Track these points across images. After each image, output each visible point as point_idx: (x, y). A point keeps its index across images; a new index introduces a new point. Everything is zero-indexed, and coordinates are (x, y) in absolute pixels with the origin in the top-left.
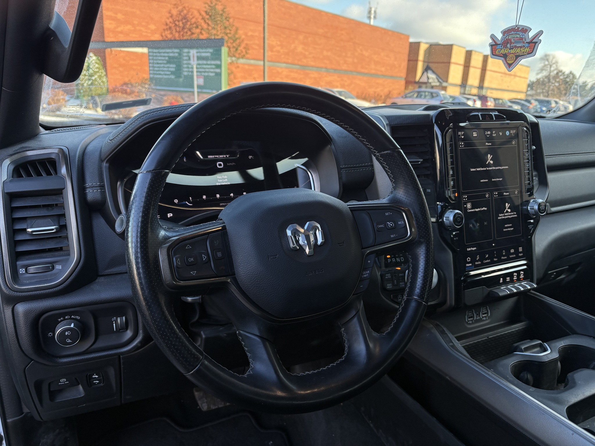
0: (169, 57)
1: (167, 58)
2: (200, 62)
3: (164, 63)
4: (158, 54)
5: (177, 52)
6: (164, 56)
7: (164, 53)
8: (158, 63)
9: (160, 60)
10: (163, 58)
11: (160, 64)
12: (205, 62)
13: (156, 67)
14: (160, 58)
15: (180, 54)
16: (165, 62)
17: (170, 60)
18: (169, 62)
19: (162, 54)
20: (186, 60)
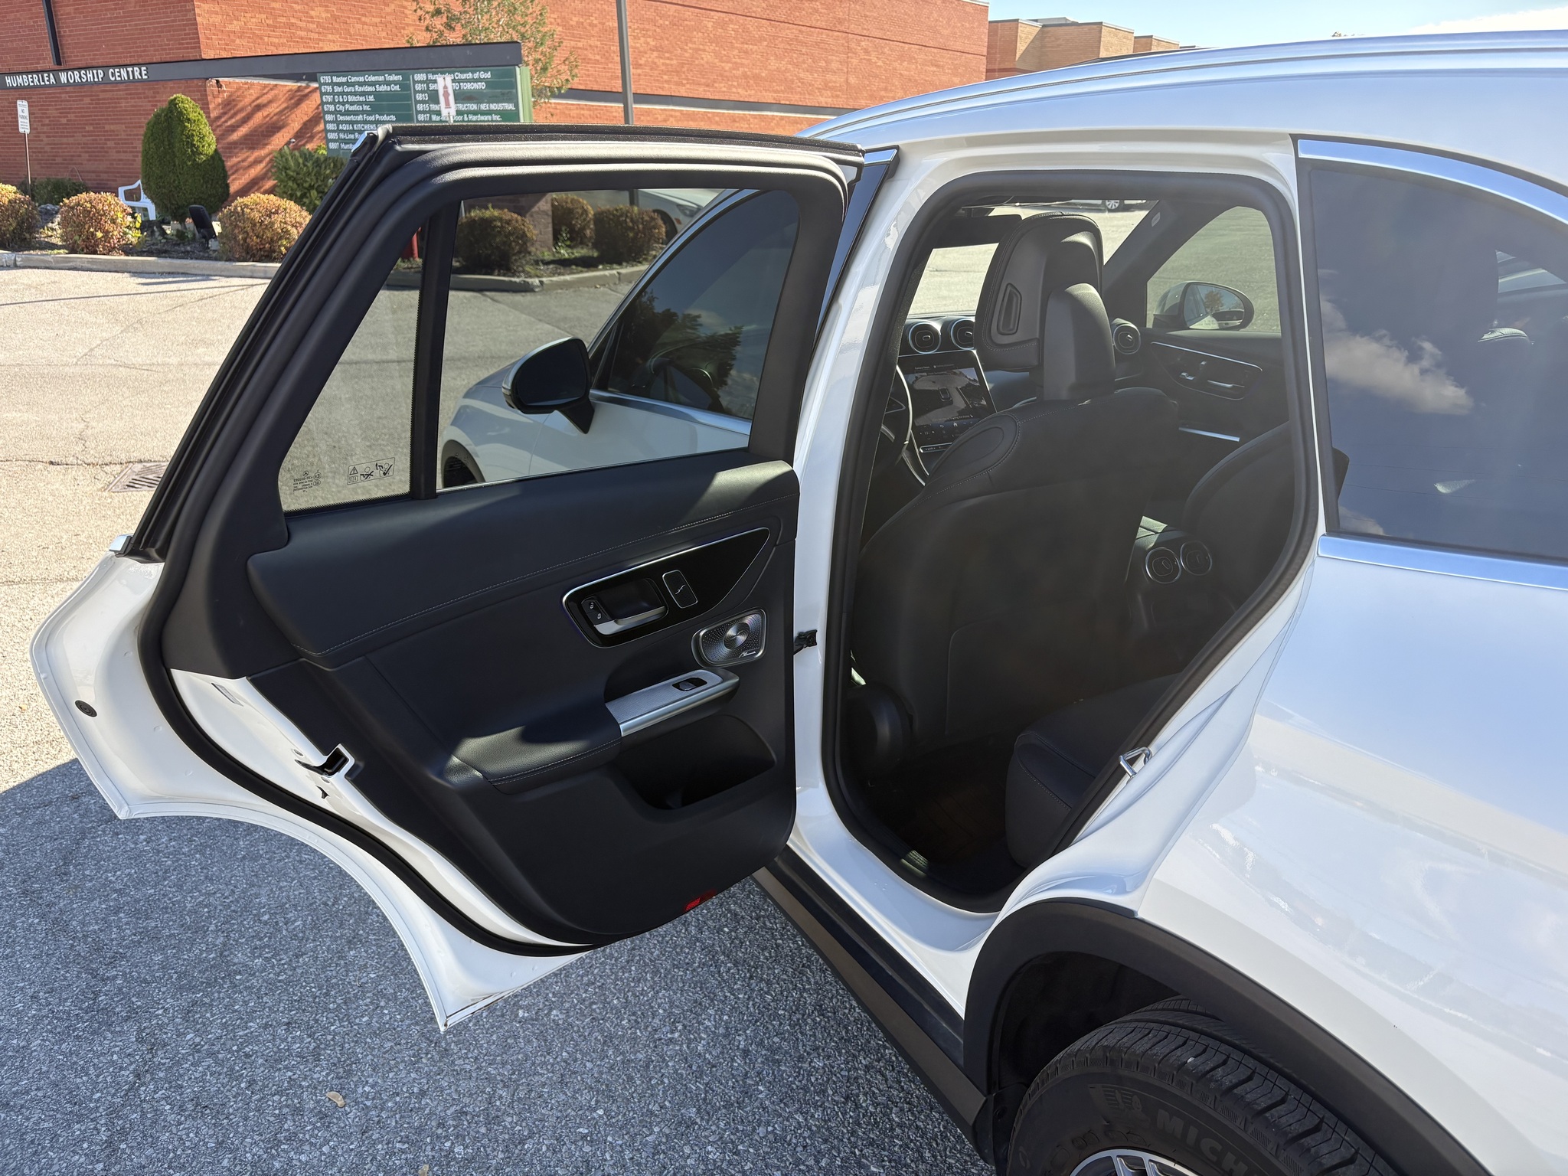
0: (376, 94)
1: (371, 98)
2: (462, 107)
3: (363, 112)
4: (347, 89)
5: (395, 83)
6: (363, 94)
7: (361, 84)
8: (347, 113)
9: (352, 103)
10: (362, 99)
11: (356, 113)
12: (474, 107)
13: (342, 122)
14: (351, 98)
15: (404, 86)
16: (367, 108)
17: (382, 104)
18: (376, 109)
19: (358, 89)
20: (423, 102)
